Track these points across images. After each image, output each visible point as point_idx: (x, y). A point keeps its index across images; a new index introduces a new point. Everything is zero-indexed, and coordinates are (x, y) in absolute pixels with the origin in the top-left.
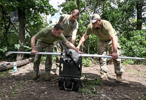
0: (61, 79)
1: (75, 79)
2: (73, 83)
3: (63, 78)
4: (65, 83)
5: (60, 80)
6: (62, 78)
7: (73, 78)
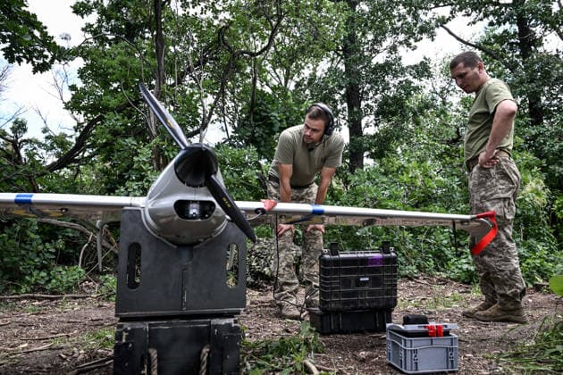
0: (132, 333)
1: (216, 326)
2: (205, 350)
3: (146, 326)
4: (158, 357)
5: (127, 344)
6: (138, 325)
7: (201, 324)
